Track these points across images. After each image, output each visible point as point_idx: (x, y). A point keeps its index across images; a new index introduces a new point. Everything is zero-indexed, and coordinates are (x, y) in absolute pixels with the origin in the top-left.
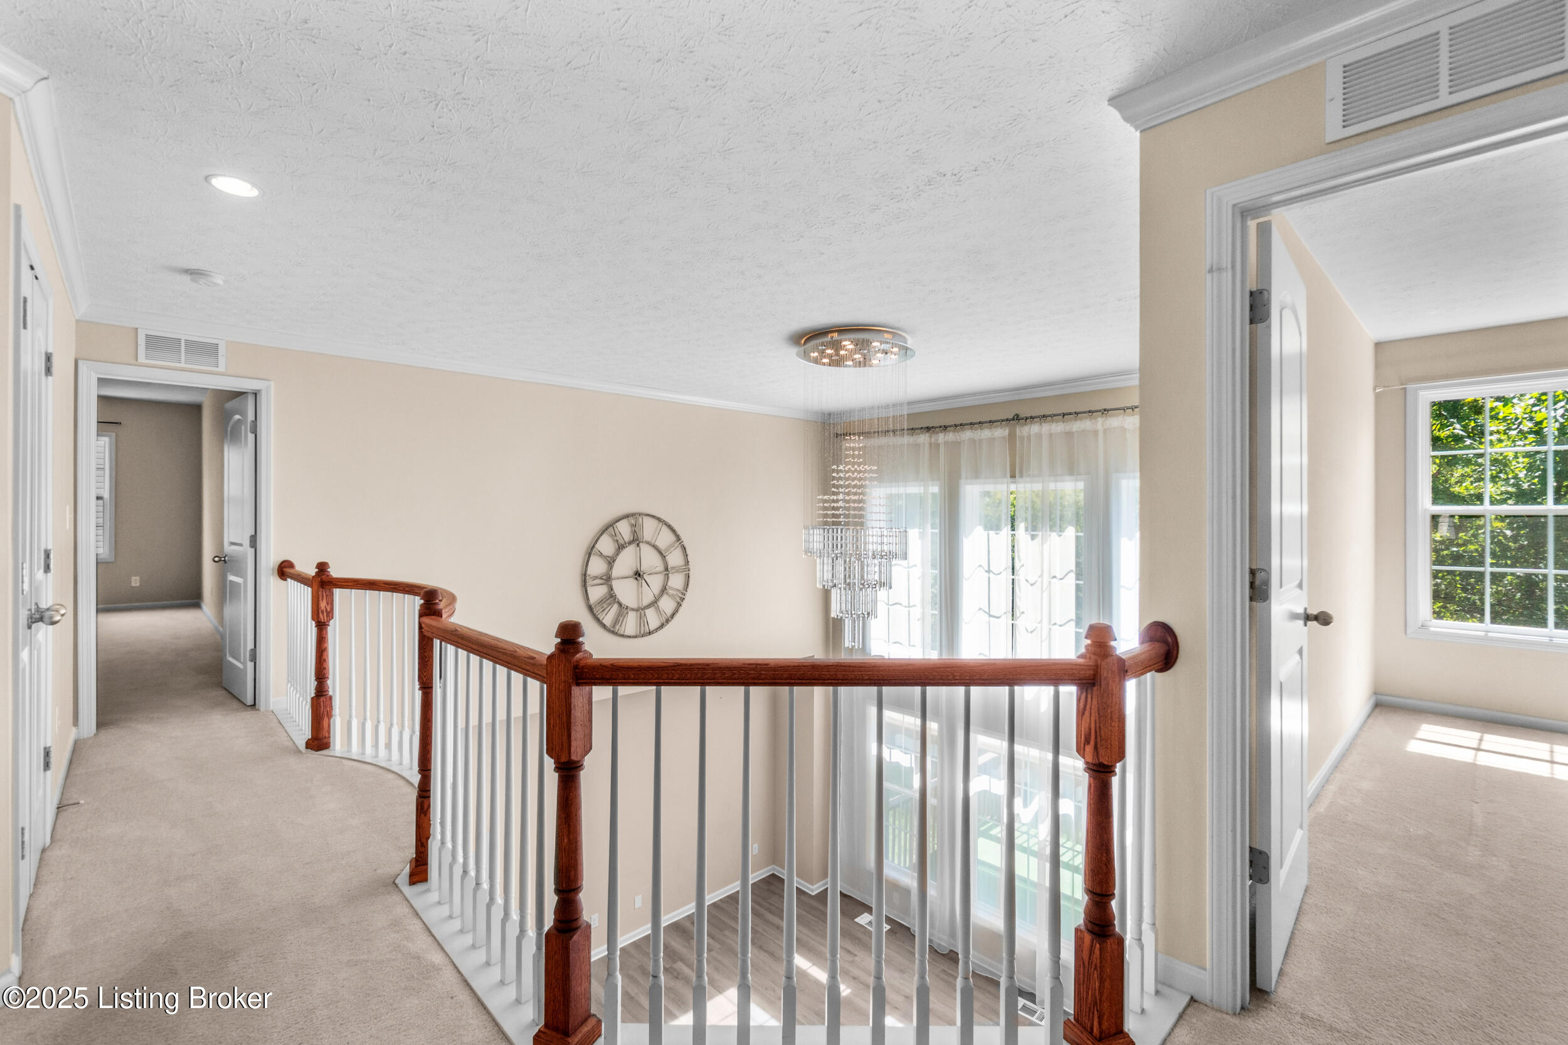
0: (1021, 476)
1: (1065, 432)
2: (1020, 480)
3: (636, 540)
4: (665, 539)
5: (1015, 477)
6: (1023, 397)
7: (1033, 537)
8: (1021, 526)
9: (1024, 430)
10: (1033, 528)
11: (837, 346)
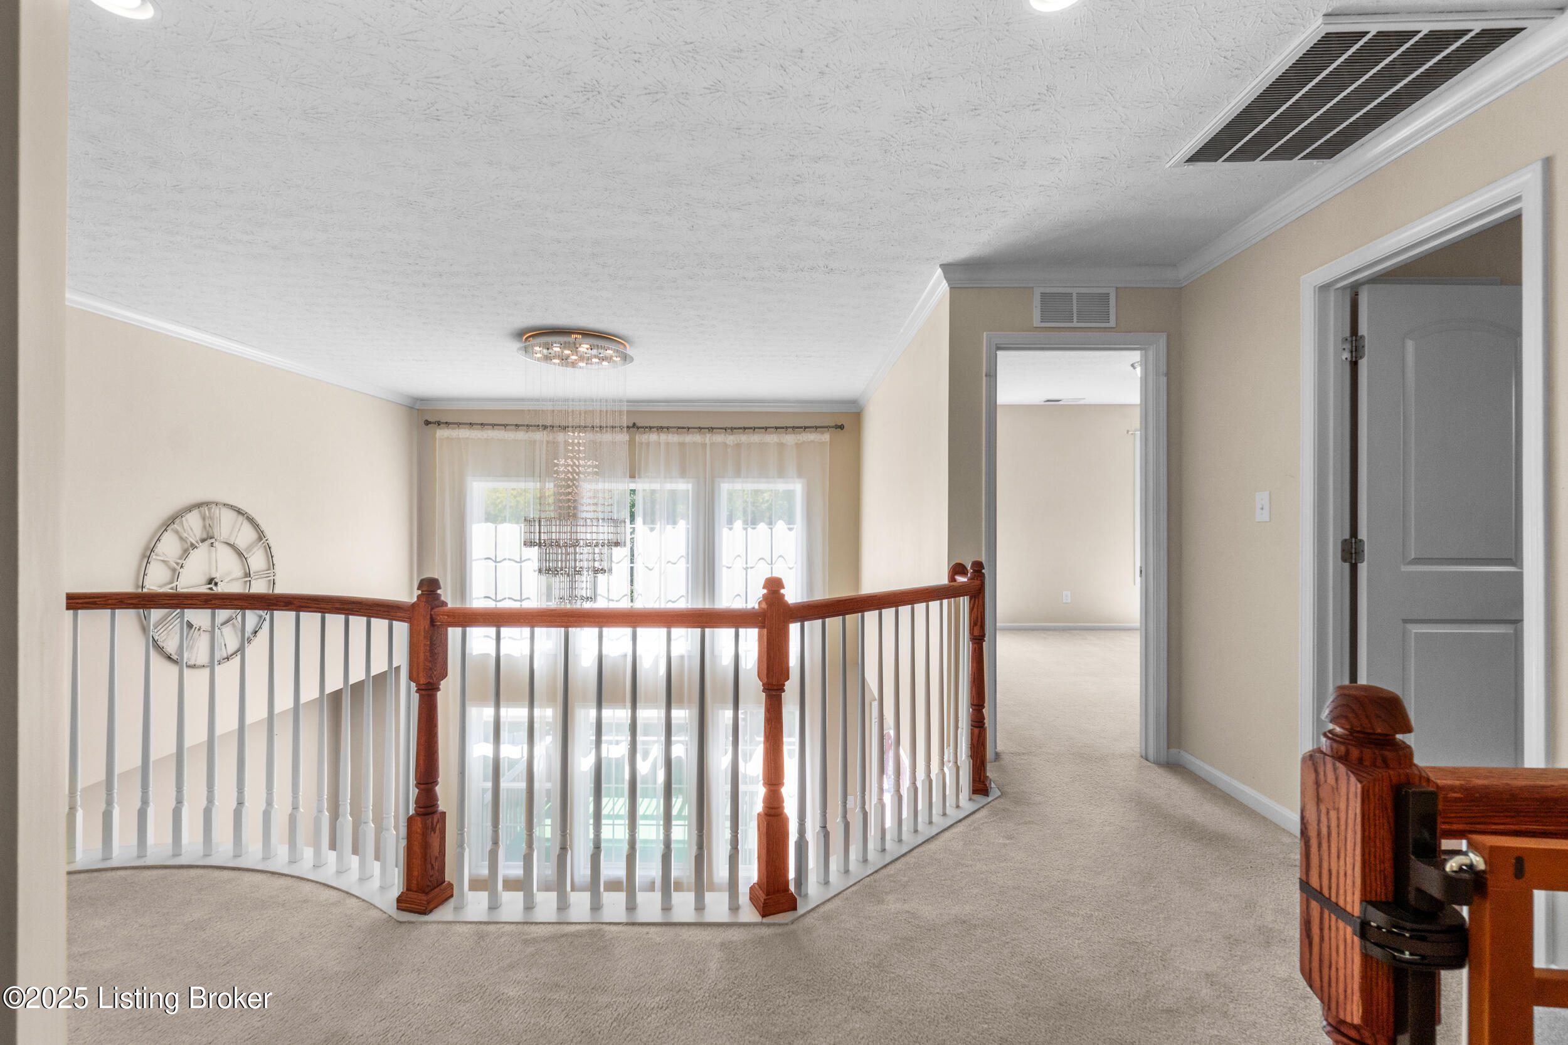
0: (639, 477)
1: (679, 443)
2: (639, 480)
3: (208, 538)
4: (245, 536)
5: (635, 477)
6: (641, 409)
7: (652, 530)
8: (639, 520)
9: (642, 438)
10: (650, 520)
11: (574, 347)
